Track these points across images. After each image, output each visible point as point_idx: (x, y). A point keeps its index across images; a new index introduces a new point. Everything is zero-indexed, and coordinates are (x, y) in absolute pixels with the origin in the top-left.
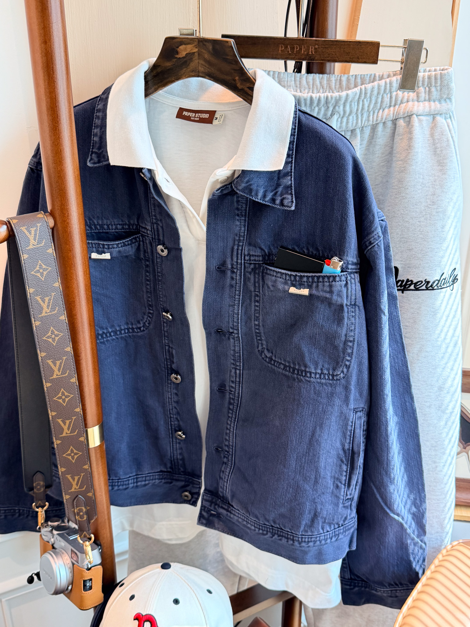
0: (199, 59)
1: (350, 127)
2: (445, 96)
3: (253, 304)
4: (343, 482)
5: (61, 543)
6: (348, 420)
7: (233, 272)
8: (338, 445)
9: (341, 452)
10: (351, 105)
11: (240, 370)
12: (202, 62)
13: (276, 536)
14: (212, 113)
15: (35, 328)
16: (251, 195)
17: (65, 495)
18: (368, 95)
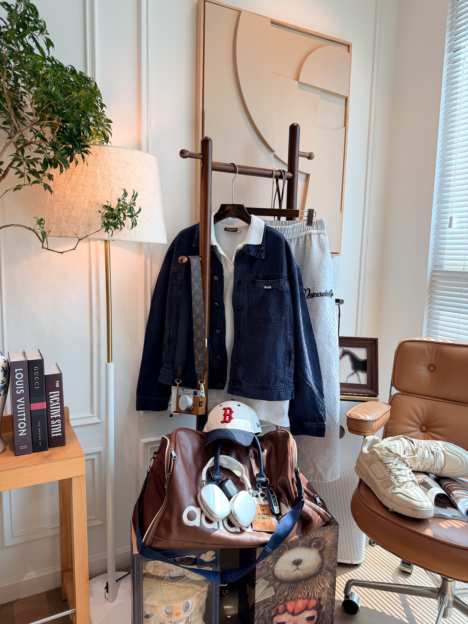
0: (232, 211)
1: (290, 238)
2: (323, 228)
3: (251, 295)
4: (287, 365)
6: (287, 338)
7: (243, 284)
8: (284, 348)
9: (285, 352)
10: (290, 231)
11: (246, 324)
14: (237, 229)
16: (249, 253)
18: (296, 227)
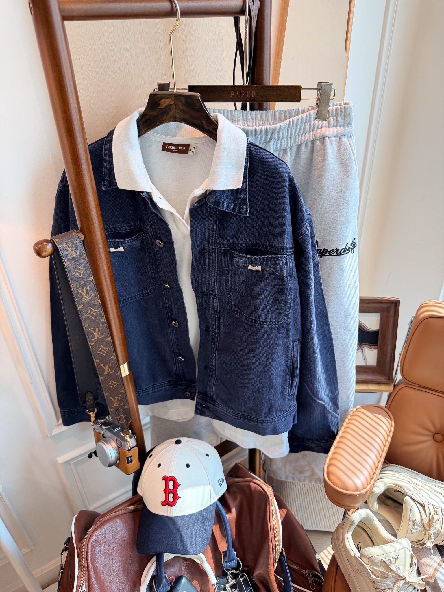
0: (175, 109)
1: (283, 147)
2: (347, 123)
3: (224, 275)
4: (288, 386)
5: (108, 434)
6: (289, 348)
7: (210, 255)
8: (284, 363)
9: (285, 368)
10: (283, 132)
11: (218, 318)
12: (178, 111)
13: (246, 420)
14: (188, 146)
15: (79, 310)
16: (219, 206)
17: (110, 409)
18: (295, 125)
